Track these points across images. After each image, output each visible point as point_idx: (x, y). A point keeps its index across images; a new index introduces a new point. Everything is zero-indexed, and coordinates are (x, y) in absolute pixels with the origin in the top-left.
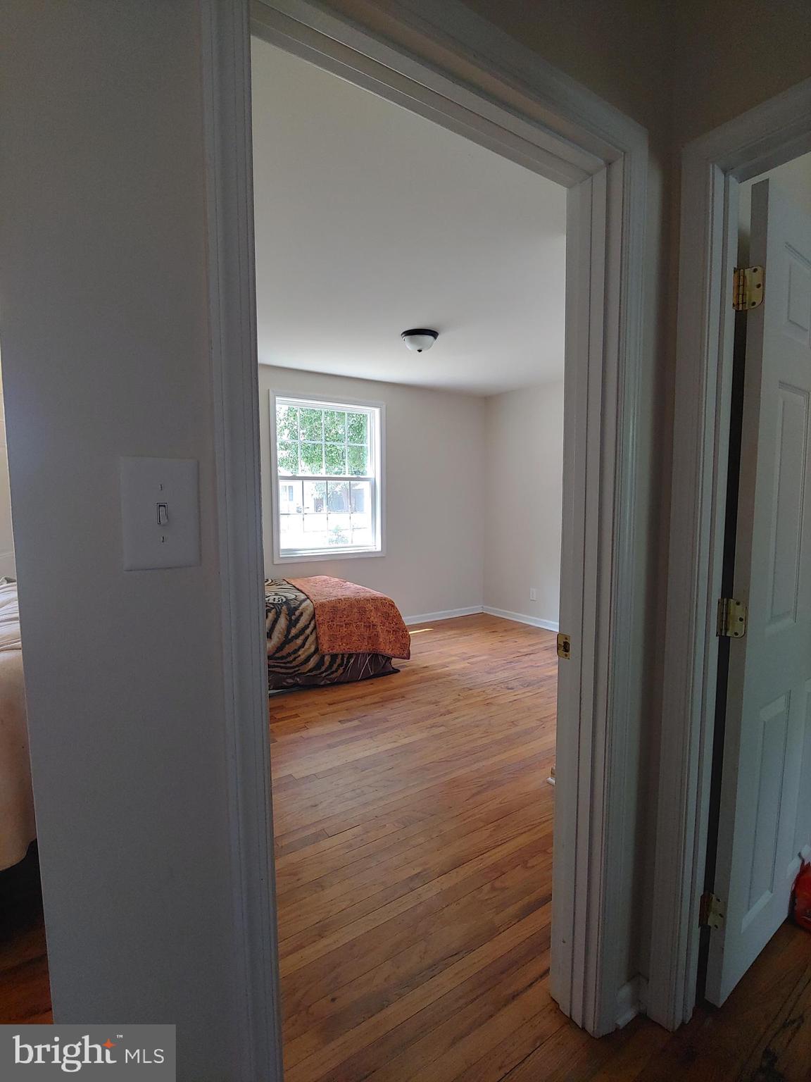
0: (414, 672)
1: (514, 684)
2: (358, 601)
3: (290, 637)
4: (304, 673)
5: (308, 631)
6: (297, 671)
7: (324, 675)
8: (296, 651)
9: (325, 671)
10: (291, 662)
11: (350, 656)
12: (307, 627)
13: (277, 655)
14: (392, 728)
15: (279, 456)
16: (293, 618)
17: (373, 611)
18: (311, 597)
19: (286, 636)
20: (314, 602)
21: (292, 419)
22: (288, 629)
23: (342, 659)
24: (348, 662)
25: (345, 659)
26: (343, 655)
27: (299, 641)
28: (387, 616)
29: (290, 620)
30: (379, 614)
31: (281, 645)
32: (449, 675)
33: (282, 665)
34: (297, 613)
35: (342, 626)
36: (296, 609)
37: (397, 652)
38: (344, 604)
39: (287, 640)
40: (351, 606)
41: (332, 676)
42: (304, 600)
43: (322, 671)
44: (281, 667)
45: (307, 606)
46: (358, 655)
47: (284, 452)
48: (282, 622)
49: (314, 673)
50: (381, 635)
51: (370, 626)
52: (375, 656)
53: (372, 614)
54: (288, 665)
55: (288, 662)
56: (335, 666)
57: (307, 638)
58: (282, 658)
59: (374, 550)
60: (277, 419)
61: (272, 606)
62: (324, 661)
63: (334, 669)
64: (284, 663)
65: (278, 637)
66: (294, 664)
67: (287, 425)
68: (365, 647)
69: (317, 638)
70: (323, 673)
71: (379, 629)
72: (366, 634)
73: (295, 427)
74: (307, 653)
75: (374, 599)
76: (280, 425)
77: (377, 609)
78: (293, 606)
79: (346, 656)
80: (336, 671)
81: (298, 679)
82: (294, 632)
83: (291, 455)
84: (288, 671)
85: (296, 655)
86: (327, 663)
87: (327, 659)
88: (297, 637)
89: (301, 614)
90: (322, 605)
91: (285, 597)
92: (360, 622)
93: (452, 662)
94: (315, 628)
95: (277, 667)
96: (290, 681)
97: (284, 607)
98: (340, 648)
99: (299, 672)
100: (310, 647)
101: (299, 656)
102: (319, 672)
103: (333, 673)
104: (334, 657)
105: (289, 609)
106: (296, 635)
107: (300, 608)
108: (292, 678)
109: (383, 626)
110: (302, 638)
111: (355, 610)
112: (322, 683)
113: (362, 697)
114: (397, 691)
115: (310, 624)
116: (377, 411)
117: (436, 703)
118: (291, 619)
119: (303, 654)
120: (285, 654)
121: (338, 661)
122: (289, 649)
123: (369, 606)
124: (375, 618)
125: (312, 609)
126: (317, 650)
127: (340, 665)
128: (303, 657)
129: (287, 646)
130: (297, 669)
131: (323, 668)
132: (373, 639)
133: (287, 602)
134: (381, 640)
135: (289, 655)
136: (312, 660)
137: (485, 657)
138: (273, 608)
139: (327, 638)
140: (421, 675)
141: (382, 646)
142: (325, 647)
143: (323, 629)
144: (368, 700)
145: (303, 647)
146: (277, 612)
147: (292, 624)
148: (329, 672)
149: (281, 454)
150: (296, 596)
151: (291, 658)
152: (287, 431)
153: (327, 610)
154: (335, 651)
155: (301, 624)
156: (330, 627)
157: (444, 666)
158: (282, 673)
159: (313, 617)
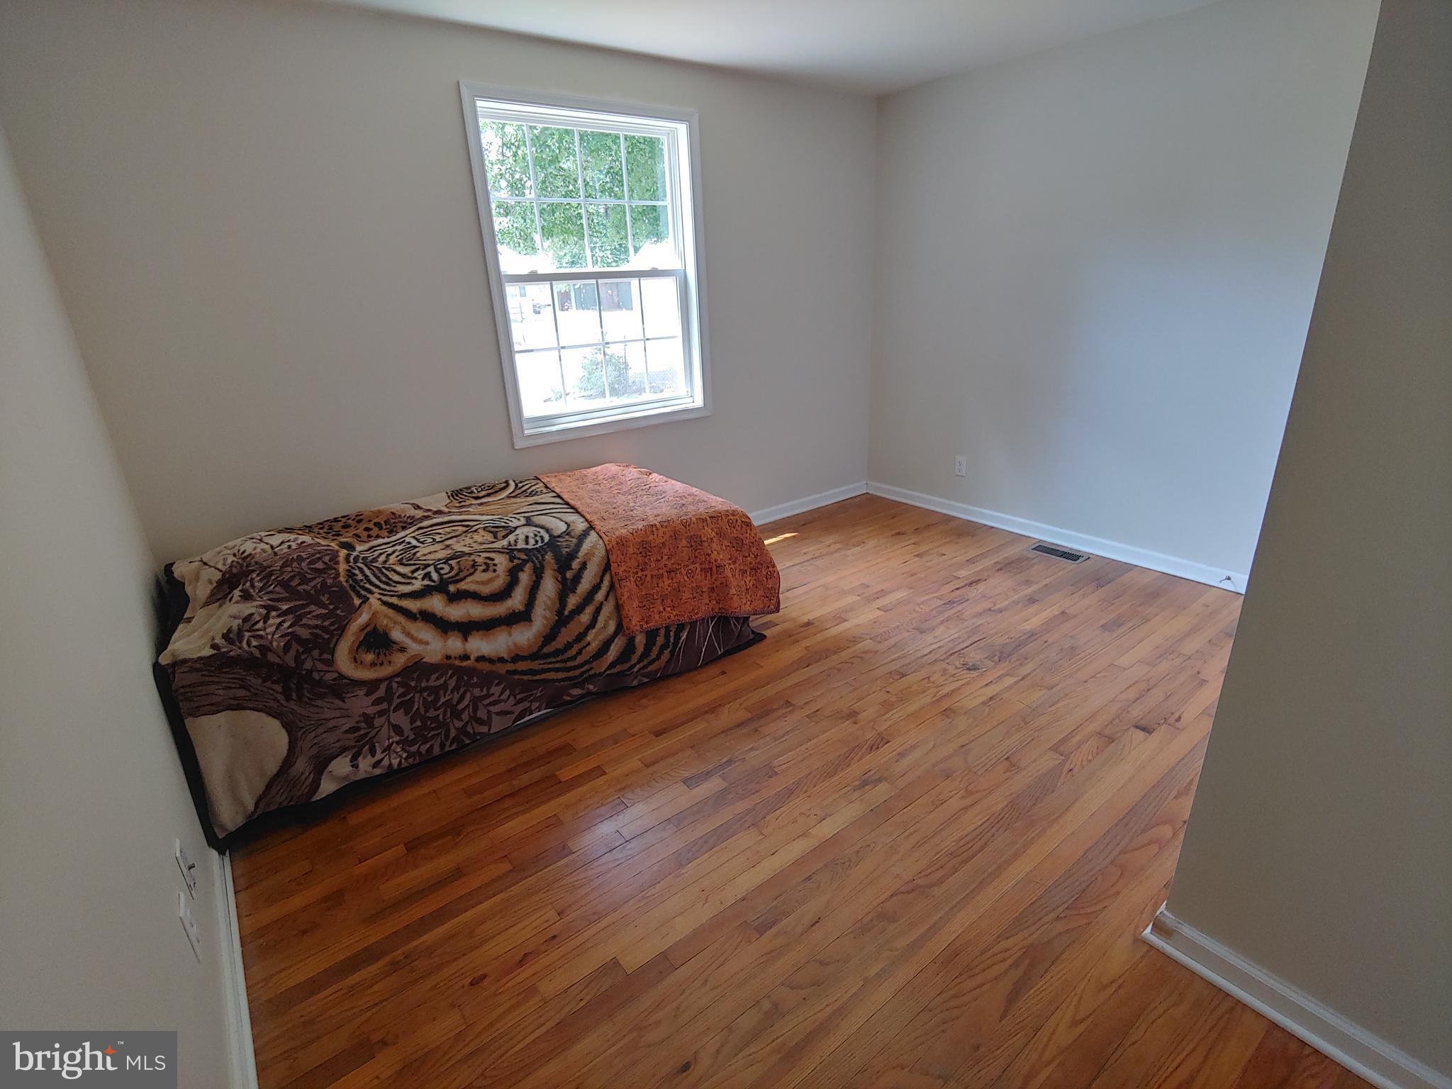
0: (790, 637)
1: (975, 656)
2: (686, 524)
3: (566, 613)
4: (601, 674)
5: (600, 596)
6: (588, 671)
7: (636, 669)
8: (581, 637)
9: (638, 662)
10: (574, 658)
11: (681, 627)
12: (596, 588)
13: (546, 650)
14: (789, 793)
15: (497, 228)
16: (569, 575)
17: (715, 540)
18: (598, 524)
19: (560, 613)
20: (606, 539)
21: (511, 161)
22: (562, 597)
23: (667, 636)
24: (677, 637)
25: (672, 634)
26: (667, 628)
27: (585, 617)
28: (738, 544)
29: (563, 581)
30: (726, 543)
31: (551, 629)
32: (854, 641)
33: (557, 665)
34: (575, 565)
35: (661, 576)
36: (572, 556)
37: (759, 605)
38: (661, 534)
39: (562, 619)
40: (675, 535)
41: (651, 668)
42: (585, 534)
43: (632, 663)
44: (557, 670)
45: (593, 547)
46: (693, 624)
47: (505, 220)
48: (549, 586)
49: (618, 668)
50: (733, 582)
51: (712, 569)
52: (723, 621)
53: (714, 546)
54: (569, 664)
55: (569, 659)
56: (655, 650)
57: (598, 610)
58: (557, 652)
59: (691, 406)
60: (487, 162)
61: (525, 557)
62: (634, 645)
63: (653, 655)
64: (562, 661)
65: (545, 618)
66: (580, 659)
67: (503, 171)
68: (705, 607)
69: (618, 607)
70: (635, 665)
71: (728, 572)
72: (706, 584)
73: (517, 176)
74: (603, 637)
75: (715, 517)
76: (491, 173)
77: (720, 534)
78: (565, 551)
79: (673, 629)
80: (658, 658)
81: (591, 687)
82: (573, 601)
83: (515, 225)
84: (571, 674)
85: (583, 644)
86: (640, 649)
87: (640, 640)
88: (579, 609)
89: (584, 566)
90: (622, 543)
91: (547, 531)
92: (693, 563)
93: (851, 609)
94: (612, 587)
95: (549, 670)
96: (576, 692)
97: (549, 557)
98: (662, 616)
99: (591, 673)
100: (606, 623)
101: (589, 644)
102: (628, 665)
103: (651, 663)
104: (651, 635)
105: (558, 557)
106: (577, 607)
107: (580, 554)
108: (580, 685)
109: (735, 562)
110: (589, 610)
111: (684, 543)
112: (635, 683)
113: (713, 708)
114: (771, 690)
115: (602, 581)
116: (682, 129)
117: (853, 715)
118: (564, 578)
119: (594, 639)
120: (560, 646)
121: (660, 640)
122: (565, 636)
123: (709, 532)
124: (719, 554)
125: (603, 552)
126: (619, 628)
127: (663, 647)
128: (595, 645)
129: (563, 629)
130: (587, 667)
131: (634, 659)
132: (719, 590)
133: (554, 542)
134: (733, 591)
135: (569, 646)
136: (612, 648)
137: (901, 595)
138: (525, 562)
139: (636, 603)
140: (805, 643)
141: (736, 602)
142: (634, 620)
143: (628, 589)
144: (727, 716)
145: (594, 627)
146: (535, 568)
147: (566, 587)
148: (645, 663)
149: (500, 223)
150: (569, 525)
151: (573, 651)
152: (503, 183)
153: (631, 550)
154: (652, 625)
155: (585, 585)
156: (640, 582)
157: (840, 618)
158: (558, 681)
159: (607, 567)
